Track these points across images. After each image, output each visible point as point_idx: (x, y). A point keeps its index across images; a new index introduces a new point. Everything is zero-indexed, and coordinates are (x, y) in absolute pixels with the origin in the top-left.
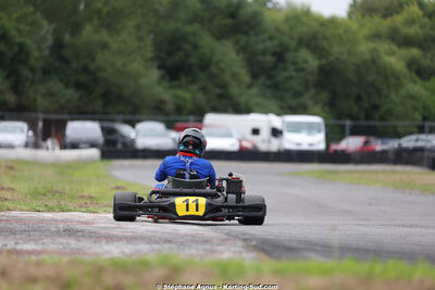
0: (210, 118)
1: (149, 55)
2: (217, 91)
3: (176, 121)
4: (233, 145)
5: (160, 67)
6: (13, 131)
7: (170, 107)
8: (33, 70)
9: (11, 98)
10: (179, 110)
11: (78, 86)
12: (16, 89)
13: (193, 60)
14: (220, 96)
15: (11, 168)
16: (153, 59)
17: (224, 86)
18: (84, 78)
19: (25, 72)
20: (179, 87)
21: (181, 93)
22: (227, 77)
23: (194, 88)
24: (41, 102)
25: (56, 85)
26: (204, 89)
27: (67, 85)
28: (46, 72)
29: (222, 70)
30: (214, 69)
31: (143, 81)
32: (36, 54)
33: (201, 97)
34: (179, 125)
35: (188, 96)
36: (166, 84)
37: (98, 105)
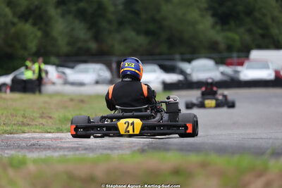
0: (255, 54)
1: (204, 5)
2: (260, 31)
3: (227, 58)
4: (270, 75)
5: (213, 15)
6: (86, 71)
7: (222, 46)
8: (109, 22)
9: (93, 46)
10: (230, 48)
11: (148, 33)
12: (96, 38)
13: (240, 8)
14: (263, 36)
15: (82, 101)
16: (207, 9)
17: (266, 28)
18: (151, 27)
19: (104, 24)
20: (230, 30)
21: (230, 34)
22: (268, 20)
23: (242, 30)
24: (118, 47)
25: (130, 34)
26: (250, 31)
27: (138, 33)
28: (121, 23)
29: (264, 15)
30: (257, 15)
31: (200, 27)
32: (111, 9)
33: (247, 38)
34: (229, 61)
35: (237, 37)
36: (218, 27)
37: (164, 48)
